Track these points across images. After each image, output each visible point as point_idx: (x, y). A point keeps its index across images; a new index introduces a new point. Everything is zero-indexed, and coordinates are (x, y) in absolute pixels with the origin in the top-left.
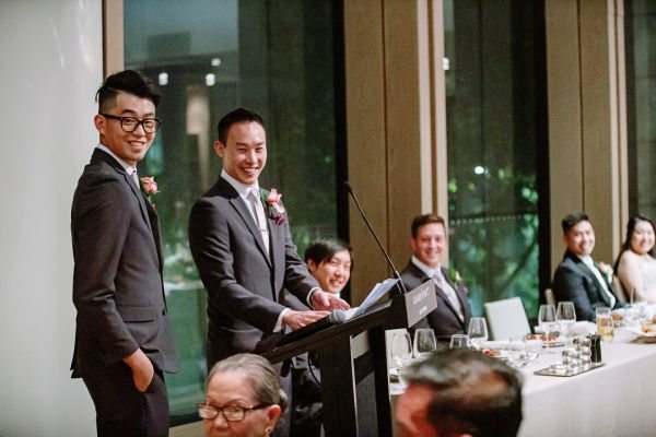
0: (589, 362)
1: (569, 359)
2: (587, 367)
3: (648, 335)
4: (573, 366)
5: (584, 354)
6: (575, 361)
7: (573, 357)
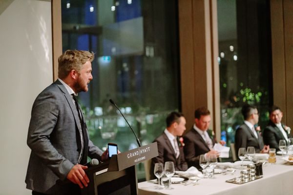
0: (254, 176)
1: (243, 175)
2: (253, 178)
3: (291, 161)
4: (245, 178)
5: (252, 172)
6: (246, 176)
7: (245, 174)
